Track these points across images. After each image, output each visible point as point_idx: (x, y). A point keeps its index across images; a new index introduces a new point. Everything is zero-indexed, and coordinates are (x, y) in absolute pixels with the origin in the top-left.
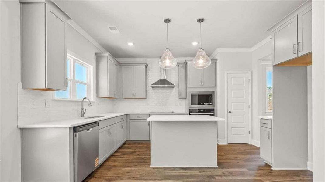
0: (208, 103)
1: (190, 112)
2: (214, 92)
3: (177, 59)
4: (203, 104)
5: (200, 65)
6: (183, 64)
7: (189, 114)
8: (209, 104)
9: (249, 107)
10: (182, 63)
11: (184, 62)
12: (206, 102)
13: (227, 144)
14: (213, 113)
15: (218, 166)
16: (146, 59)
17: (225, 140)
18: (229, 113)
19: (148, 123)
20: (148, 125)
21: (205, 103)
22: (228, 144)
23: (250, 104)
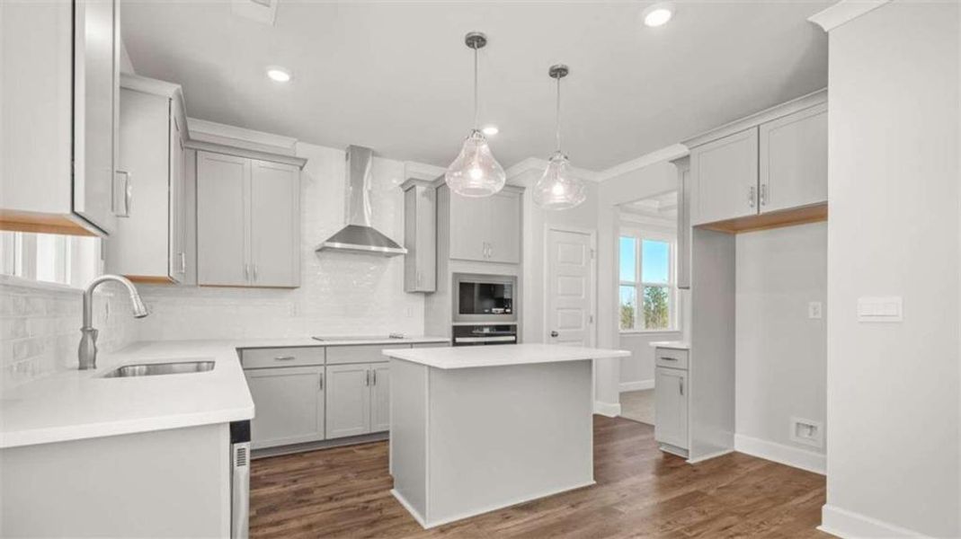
0: (502, 310)
1: (456, 336)
2: (515, 278)
3: (402, 164)
4: (491, 313)
5: (557, 201)
6: (427, 185)
7: (451, 344)
8: (505, 313)
9: (591, 321)
10: (426, 181)
11: (432, 179)
12: (498, 308)
14: (513, 338)
15: (595, 479)
16: (295, 143)
18: (553, 335)
19: (321, 382)
20: (321, 385)
21: (493, 310)
23: (593, 313)
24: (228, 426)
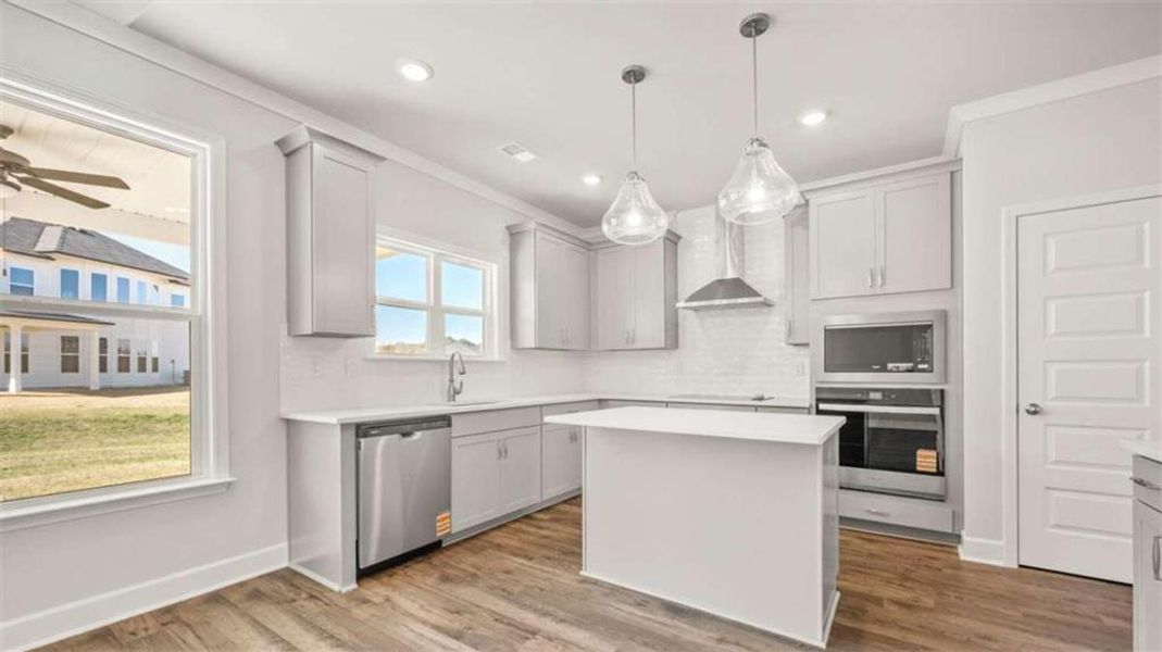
0: (911, 365)
1: (819, 400)
2: (943, 312)
4: (884, 369)
7: (814, 410)
8: (914, 370)
12: (902, 362)
13: (1016, 566)
14: (935, 412)
17: (1002, 543)
18: (1030, 412)
21: (890, 366)
22: (1021, 566)
24: (339, 427)
